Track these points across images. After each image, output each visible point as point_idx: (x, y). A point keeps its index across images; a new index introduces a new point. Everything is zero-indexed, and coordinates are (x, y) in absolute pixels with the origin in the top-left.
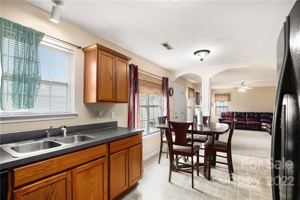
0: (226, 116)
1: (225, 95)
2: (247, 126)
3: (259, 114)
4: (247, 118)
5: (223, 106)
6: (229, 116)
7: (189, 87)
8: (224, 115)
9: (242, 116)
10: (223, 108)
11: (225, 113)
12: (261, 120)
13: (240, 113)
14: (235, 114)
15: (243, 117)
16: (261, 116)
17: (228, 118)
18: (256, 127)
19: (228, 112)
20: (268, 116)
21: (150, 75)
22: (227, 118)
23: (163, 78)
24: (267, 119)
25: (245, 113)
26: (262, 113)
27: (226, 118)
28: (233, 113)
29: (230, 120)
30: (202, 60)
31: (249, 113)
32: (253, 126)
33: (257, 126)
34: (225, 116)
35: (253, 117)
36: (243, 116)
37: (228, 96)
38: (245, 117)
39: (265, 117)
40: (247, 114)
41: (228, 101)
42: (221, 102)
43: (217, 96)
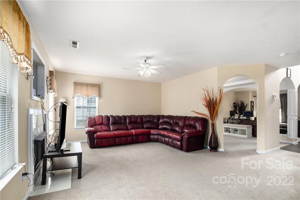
0: (97, 123)
1: (92, 86)
4: (128, 124)
6: (101, 124)
8: (94, 121)
11: (94, 118)
13: (118, 117)
14: (110, 118)
15: (123, 124)
16: (144, 120)
17: (101, 126)
18: (144, 137)
19: (99, 117)
25: (125, 117)
27: (97, 128)
28: (108, 118)
29: (105, 131)
31: (130, 117)
32: (141, 136)
34: (95, 124)
36: (122, 122)
38: (125, 123)
39: (148, 122)
40: (127, 118)
41: (97, 96)
42: (86, 97)
43: (79, 87)
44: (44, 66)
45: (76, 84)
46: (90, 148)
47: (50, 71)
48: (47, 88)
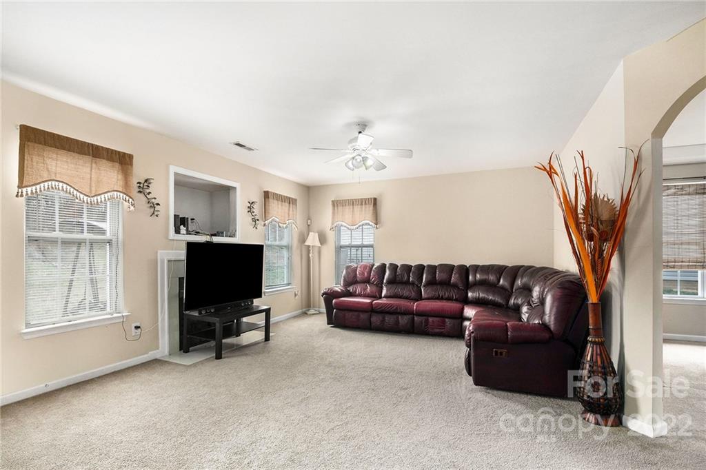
0: (357, 279)
1: (361, 205)
2: (416, 318)
3: (464, 271)
4: (424, 286)
5: (360, 243)
6: (366, 281)
8: (352, 276)
9: (409, 276)
10: (360, 250)
11: (355, 270)
12: (470, 294)
13: (407, 268)
14: (388, 271)
15: (413, 283)
16: (470, 277)
17: (363, 285)
18: (444, 322)
19: (365, 267)
20: (492, 278)
22: (359, 288)
24: (487, 291)
25: (421, 269)
26: (476, 268)
28: (383, 268)
29: (366, 296)
31: (433, 268)
32: (435, 319)
33: (447, 320)
34: (355, 281)
35: (446, 283)
36: (411, 279)
37: (372, 207)
38: (417, 283)
39: (482, 284)
40: (425, 271)
41: (371, 223)
42: (350, 227)
43: (340, 208)
44: (235, 188)
45: (335, 204)
46: (328, 324)
47: (265, 192)
48: (254, 220)
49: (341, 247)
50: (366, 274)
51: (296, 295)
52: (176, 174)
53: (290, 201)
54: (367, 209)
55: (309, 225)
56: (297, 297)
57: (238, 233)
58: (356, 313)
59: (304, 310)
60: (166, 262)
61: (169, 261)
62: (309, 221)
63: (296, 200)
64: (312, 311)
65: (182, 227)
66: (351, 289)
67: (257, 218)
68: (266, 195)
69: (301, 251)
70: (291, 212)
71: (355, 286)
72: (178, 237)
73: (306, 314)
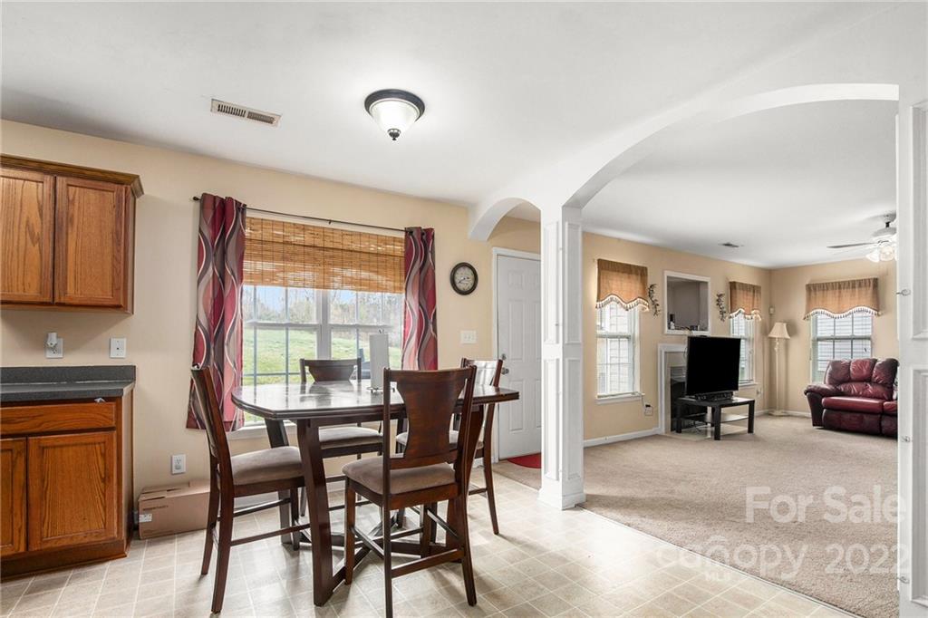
0: (853, 377)
1: (854, 287)
5: (849, 335)
6: (866, 379)
7: (600, 262)
8: (844, 372)
10: (849, 343)
11: (848, 365)
17: (862, 385)
19: (863, 363)
21: (326, 225)
22: (854, 388)
23: (409, 232)
28: (890, 365)
30: (394, 135)
34: (847, 379)
37: (870, 290)
41: (869, 309)
42: (835, 315)
43: (819, 294)
44: (706, 283)
45: (812, 288)
46: (814, 425)
47: (731, 283)
48: (722, 313)
49: (819, 339)
50: (864, 370)
51: (758, 393)
52: (668, 277)
53: (754, 289)
54: (864, 293)
55: (771, 315)
56: (759, 395)
57: (710, 327)
58: (858, 415)
59: (767, 410)
60: (663, 354)
61: (666, 353)
62: (772, 310)
63: (759, 288)
64: (777, 413)
65: (672, 323)
66: (842, 388)
67: (725, 310)
68: (733, 285)
69: (763, 344)
70: (755, 302)
71: (848, 385)
72: (671, 332)
73: (770, 415)
